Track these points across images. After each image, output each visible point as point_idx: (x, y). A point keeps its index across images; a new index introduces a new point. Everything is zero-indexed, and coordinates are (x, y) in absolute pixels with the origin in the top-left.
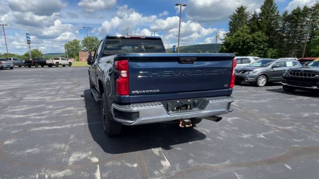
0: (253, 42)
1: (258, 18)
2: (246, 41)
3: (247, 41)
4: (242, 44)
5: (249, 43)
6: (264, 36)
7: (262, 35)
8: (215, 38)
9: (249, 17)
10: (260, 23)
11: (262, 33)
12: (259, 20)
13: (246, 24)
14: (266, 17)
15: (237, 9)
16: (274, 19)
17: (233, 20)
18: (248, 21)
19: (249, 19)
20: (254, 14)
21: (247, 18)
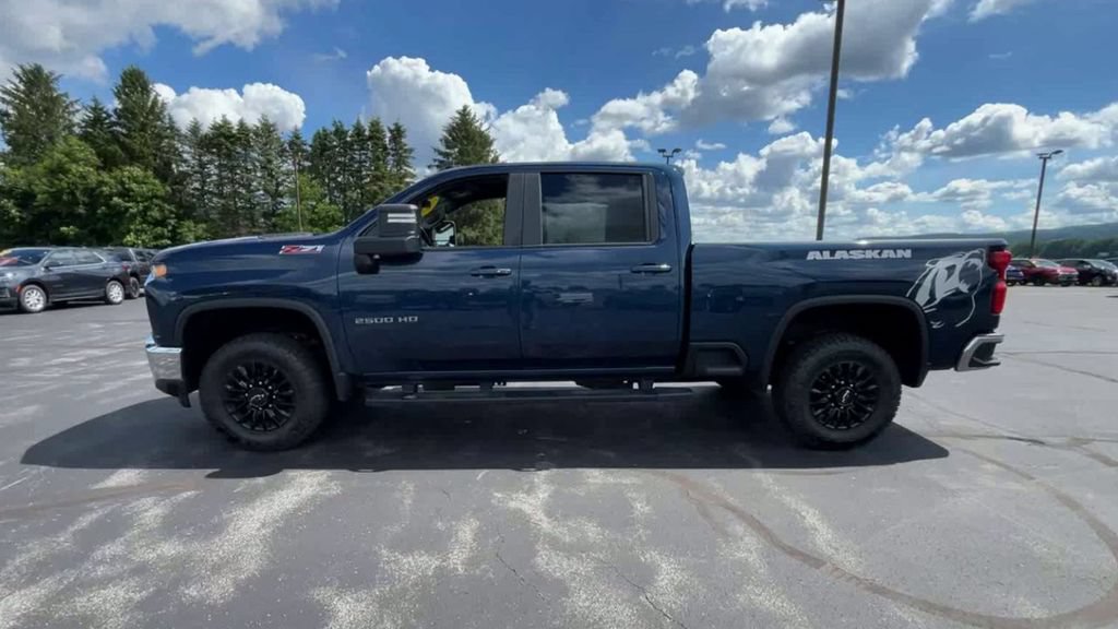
0: (121, 195)
1: (114, 124)
2: (98, 191)
3: (102, 192)
4: (86, 199)
5: (110, 196)
6: (151, 180)
7: (146, 177)
9: (78, 111)
10: (127, 141)
11: (146, 170)
12: (117, 128)
13: (71, 132)
14: (138, 125)
15: (19, 71)
16: (167, 137)
17: (15, 108)
18: (78, 124)
19: (77, 119)
20: (93, 105)
21: (69, 113)
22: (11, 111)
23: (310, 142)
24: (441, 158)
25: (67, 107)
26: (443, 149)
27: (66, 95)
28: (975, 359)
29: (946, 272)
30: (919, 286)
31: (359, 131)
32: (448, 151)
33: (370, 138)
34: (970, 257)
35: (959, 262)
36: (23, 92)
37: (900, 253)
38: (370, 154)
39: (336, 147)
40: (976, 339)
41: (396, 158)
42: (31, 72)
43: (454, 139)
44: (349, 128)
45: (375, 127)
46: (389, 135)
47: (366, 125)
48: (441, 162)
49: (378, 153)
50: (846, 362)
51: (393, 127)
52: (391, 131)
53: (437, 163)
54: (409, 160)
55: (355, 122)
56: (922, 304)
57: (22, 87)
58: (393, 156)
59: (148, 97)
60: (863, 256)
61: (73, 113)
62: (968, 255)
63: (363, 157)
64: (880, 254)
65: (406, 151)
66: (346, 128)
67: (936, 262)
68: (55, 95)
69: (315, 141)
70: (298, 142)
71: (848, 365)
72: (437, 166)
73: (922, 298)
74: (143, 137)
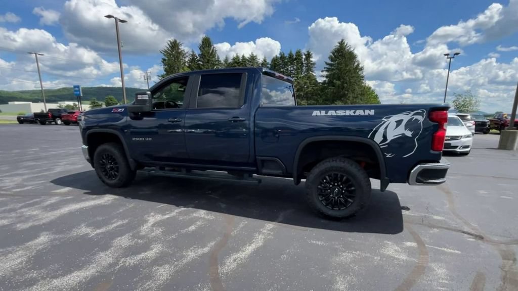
1: (198, 60)
8: (145, 79)
9: (187, 56)
10: (202, 67)
12: (200, 62)
13: (185, 65)
14: (206, 61)
15: (169, 43)
16: (216, 65)
17: (167, 57)
18: (187, 62)
19: (187, 59)
20: (192, 53)
21: (184, 58)
22: (166, 59)
23: (270, 63)
24: (328, 66)
25: (183, 55)
26: (329, 62)
27: (184, 51)
28: (419, 178)
29: (396, 124)
30: (376, 131)
31: (291, 56)
32: (332, 63)
33: (296, 59)
34: (414, 115)
35: (405, 117)
36: (170, 51)
37: (367, 112)
38: (295, 67)
39: (281, 64)
40: (419, 166)
41: (306, 68)
42: (173, 42)
43: (335, 56)
44: (287, 55)
45: (299, 54)
46: (304, 57)
47: (294, 53)
48: (327, 68)
49: (298, 66)
50: (337, 173)
51: (306, 53)
52: (305, 55)
53: (326, 69)
54: (313, 69)
55: (289, 52)
56: (378, 143)
57: (170, 49)
58: (306, 67)
59: (211, 48)
60: (344, 114)
61: (186, 57)
62: (413, 113)
63: (292, 68)
64: (354, 113)
65: (312, 64)
66: (285, 55)
67: (390, 117)
68: (180, 51)
69: (272, 62)
70: (265, 63)
71: (338, 174)
72: (326, 71)
73: (378, 138)
74: (208, 65)
